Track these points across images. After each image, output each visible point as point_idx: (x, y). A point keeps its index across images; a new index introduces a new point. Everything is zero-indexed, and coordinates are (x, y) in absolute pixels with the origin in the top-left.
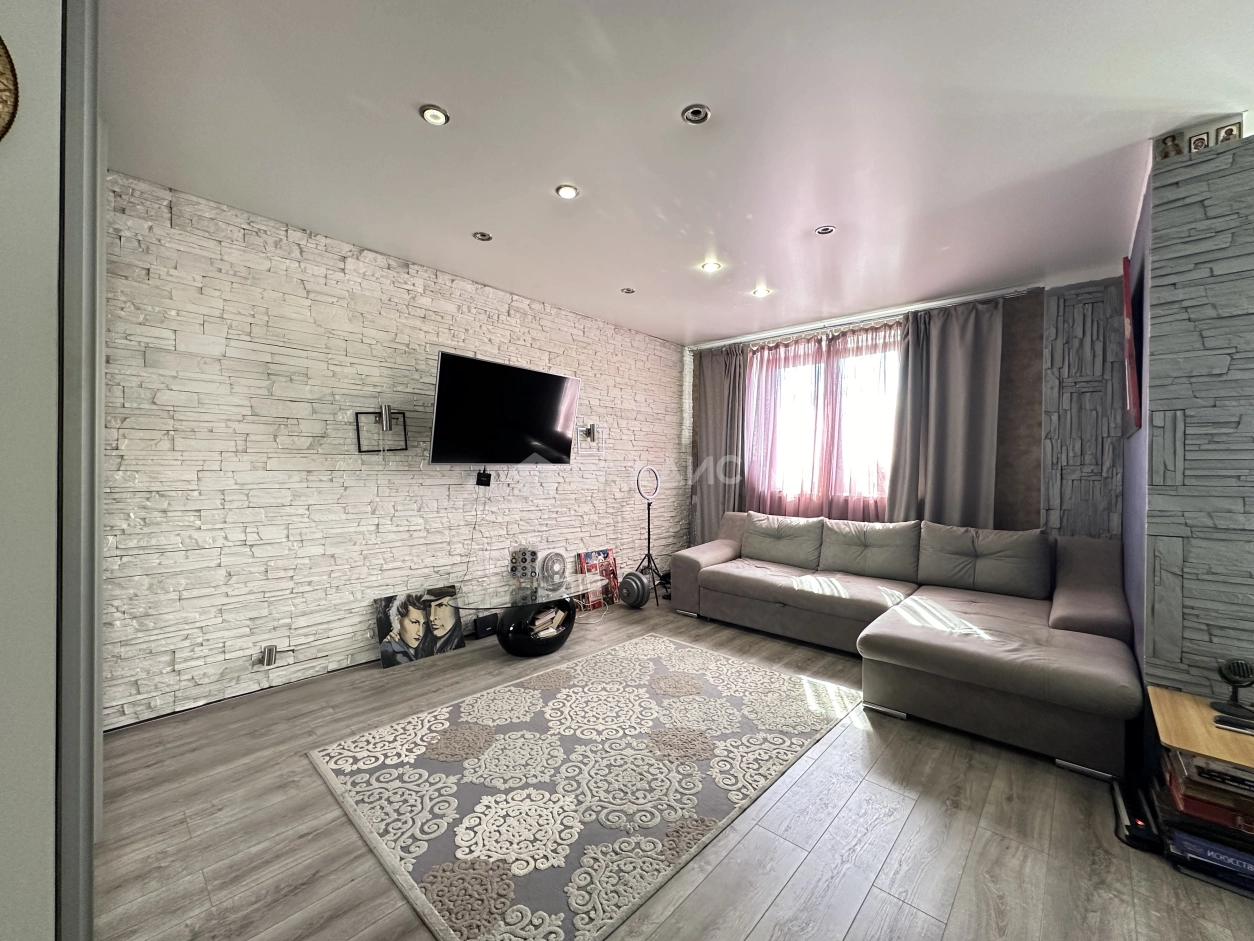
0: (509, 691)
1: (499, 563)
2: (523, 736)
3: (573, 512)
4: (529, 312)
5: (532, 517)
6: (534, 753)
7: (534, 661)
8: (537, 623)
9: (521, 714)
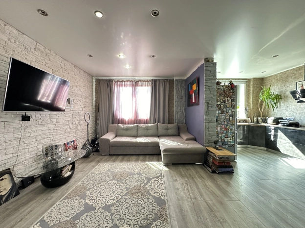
0: (64, 202)
1: (32, 153)
2: (87, 216)
3: (62, 129)
4: (44, 52)
5: (47, 132)
6: (97, 219)
7: (64, 186)
8: (63, 172)
9: (78, 209)
